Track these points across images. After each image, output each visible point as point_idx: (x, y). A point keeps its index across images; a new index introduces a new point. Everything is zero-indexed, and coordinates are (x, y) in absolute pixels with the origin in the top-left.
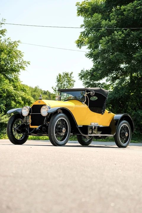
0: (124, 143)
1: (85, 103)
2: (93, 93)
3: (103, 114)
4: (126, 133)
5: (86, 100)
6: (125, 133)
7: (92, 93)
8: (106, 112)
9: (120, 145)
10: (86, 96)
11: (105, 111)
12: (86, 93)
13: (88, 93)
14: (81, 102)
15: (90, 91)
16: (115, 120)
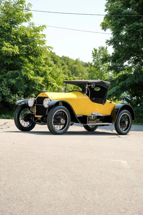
0: (124, 131)
1: (86, 94)
2: (94, 85)
3: (104, 104)
4: (127, 121)
5: (87, 92)
6: (125, 122)
7: (92, 85)
8: (108, 102)
9: (120, 132)
10: (87, 88)
11: (106, 101)
12: (88, 86)
13: (89, 86)
14: (83, 94)
15: (90, 84)
16: (116, 109)
